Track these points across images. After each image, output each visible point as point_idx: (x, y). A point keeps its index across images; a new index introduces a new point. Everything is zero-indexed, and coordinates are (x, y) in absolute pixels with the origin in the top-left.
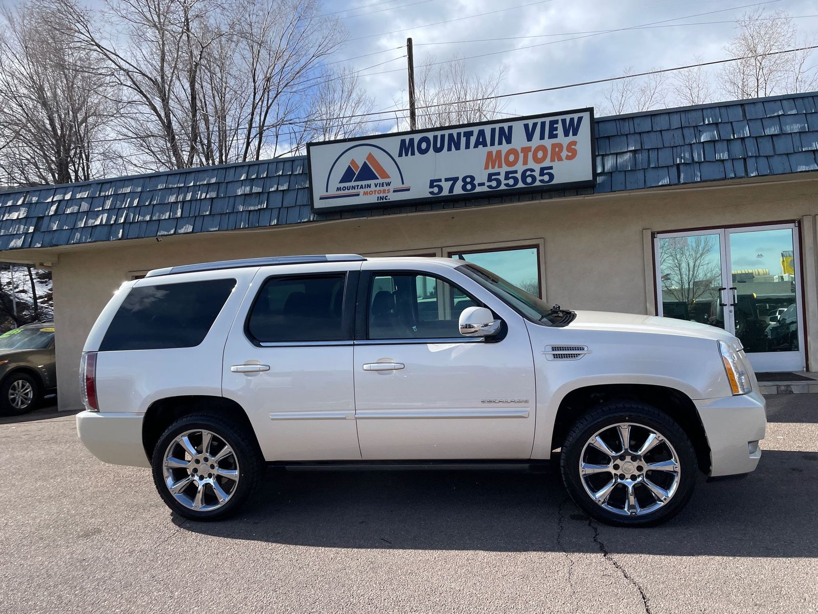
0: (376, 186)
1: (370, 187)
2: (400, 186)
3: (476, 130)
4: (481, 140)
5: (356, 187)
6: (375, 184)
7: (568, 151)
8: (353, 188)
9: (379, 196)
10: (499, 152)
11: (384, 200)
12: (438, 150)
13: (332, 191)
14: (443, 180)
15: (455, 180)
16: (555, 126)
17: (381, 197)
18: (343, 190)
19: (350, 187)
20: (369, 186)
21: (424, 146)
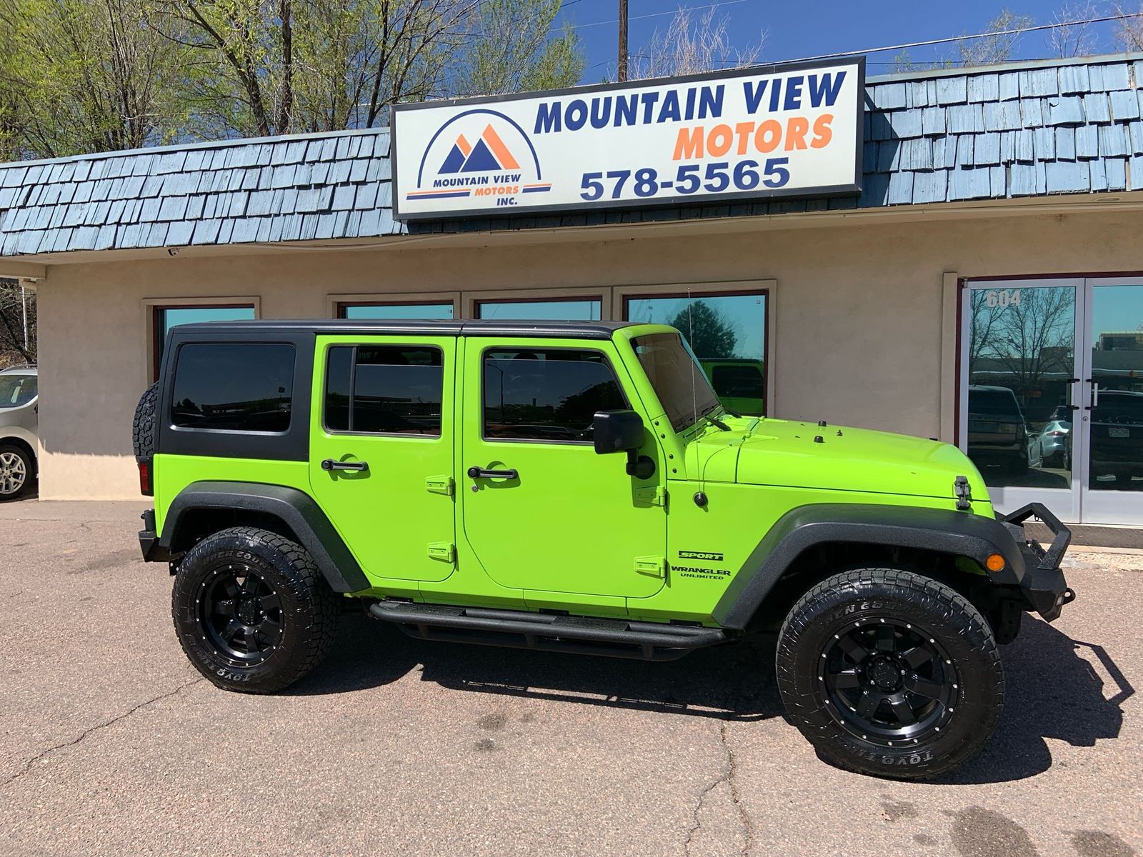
0: (496, 181)
1: (486, 182)
2: (535, 182)
3: (663, 91)
4: (670, 109)
5: (465, 181)
6: (495, 177)
7: (816, 132)
8: (460, 182)
9: (501, 197)
10: (699, 131)
11: (509, 205)
12: (598, 124)
13: (427, 187)
14: (605, 175)
15: (624, 175)
16: (797, 87)
17: (503, 199)
18: (444, 185)
19: (455, 180)
20: (485, 180)
21: (576, 115)
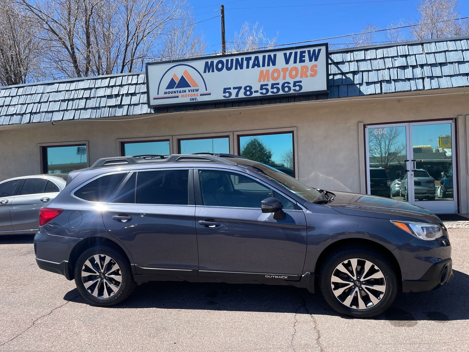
0: (189, 92)
1: (185, 92)
2: (205, 92)
3: (253, 56)
4: (256, 63)
5: (177, 92)
6: (189, 90)
7: (311, 71)
8: (175, 92)
10: (268, 71)
11: (195, 101)
12: (229, 69)
13: (161, 94)
14: (232, 88)
15: (240, 88)
16: (303, 54)
17: (192, 99)
18: (168, 94)
19: (173, 91)
20: (185, 91)
21: (220, 66)
